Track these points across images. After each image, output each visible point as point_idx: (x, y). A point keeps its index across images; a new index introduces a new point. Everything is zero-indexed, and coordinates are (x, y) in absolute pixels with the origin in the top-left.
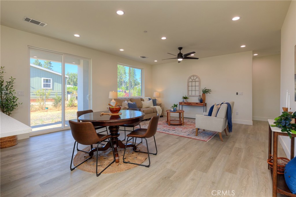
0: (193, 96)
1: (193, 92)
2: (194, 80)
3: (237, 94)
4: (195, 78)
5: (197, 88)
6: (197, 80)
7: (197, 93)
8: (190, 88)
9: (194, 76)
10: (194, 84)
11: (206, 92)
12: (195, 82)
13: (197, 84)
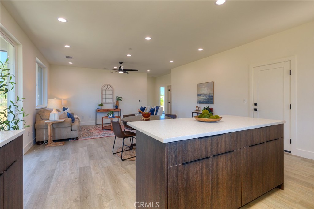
0: (108, 103)
1: (107, 100)
2: (108, 89)
3: (139, 101)
4: (109, 87)
5: (111, 96)
6: (111, 89)
7: (111, 101)
8: (104, 96)
9: (107, 85)
10: (108, 92)
11: (118, 99)
12: (109, 90)
13: (111, 92)
